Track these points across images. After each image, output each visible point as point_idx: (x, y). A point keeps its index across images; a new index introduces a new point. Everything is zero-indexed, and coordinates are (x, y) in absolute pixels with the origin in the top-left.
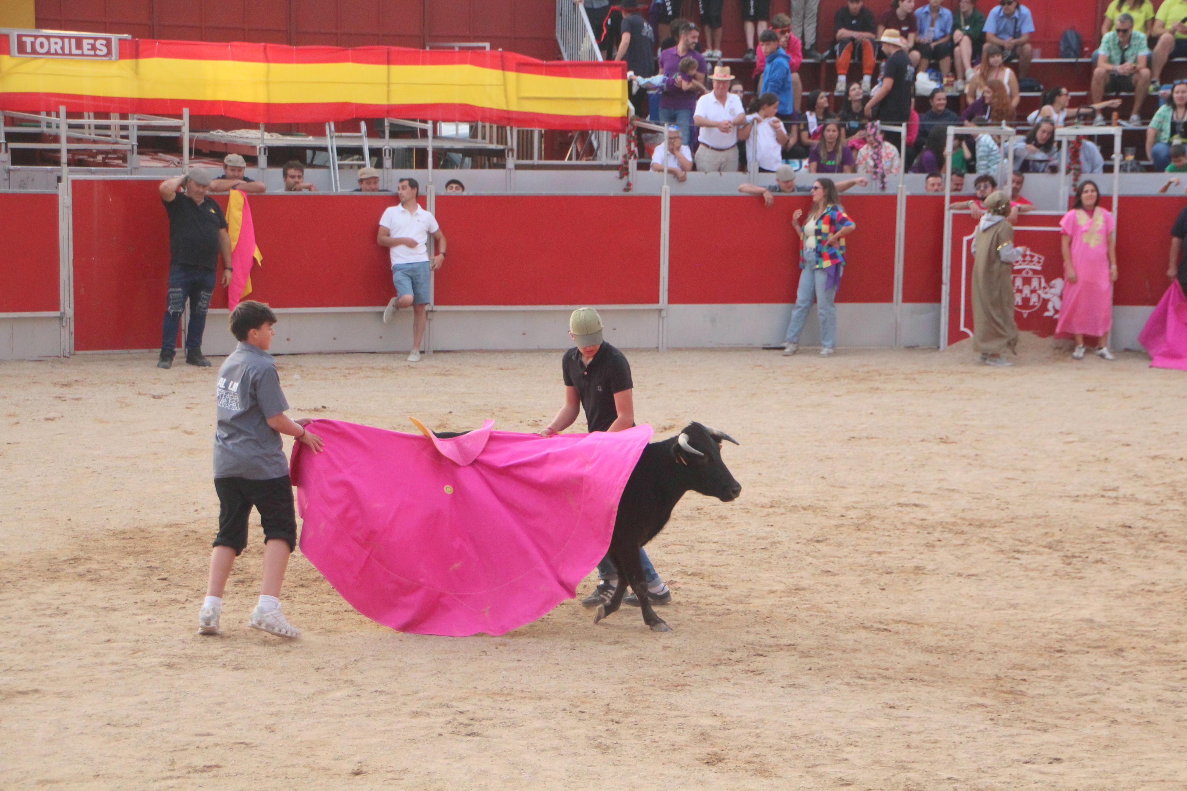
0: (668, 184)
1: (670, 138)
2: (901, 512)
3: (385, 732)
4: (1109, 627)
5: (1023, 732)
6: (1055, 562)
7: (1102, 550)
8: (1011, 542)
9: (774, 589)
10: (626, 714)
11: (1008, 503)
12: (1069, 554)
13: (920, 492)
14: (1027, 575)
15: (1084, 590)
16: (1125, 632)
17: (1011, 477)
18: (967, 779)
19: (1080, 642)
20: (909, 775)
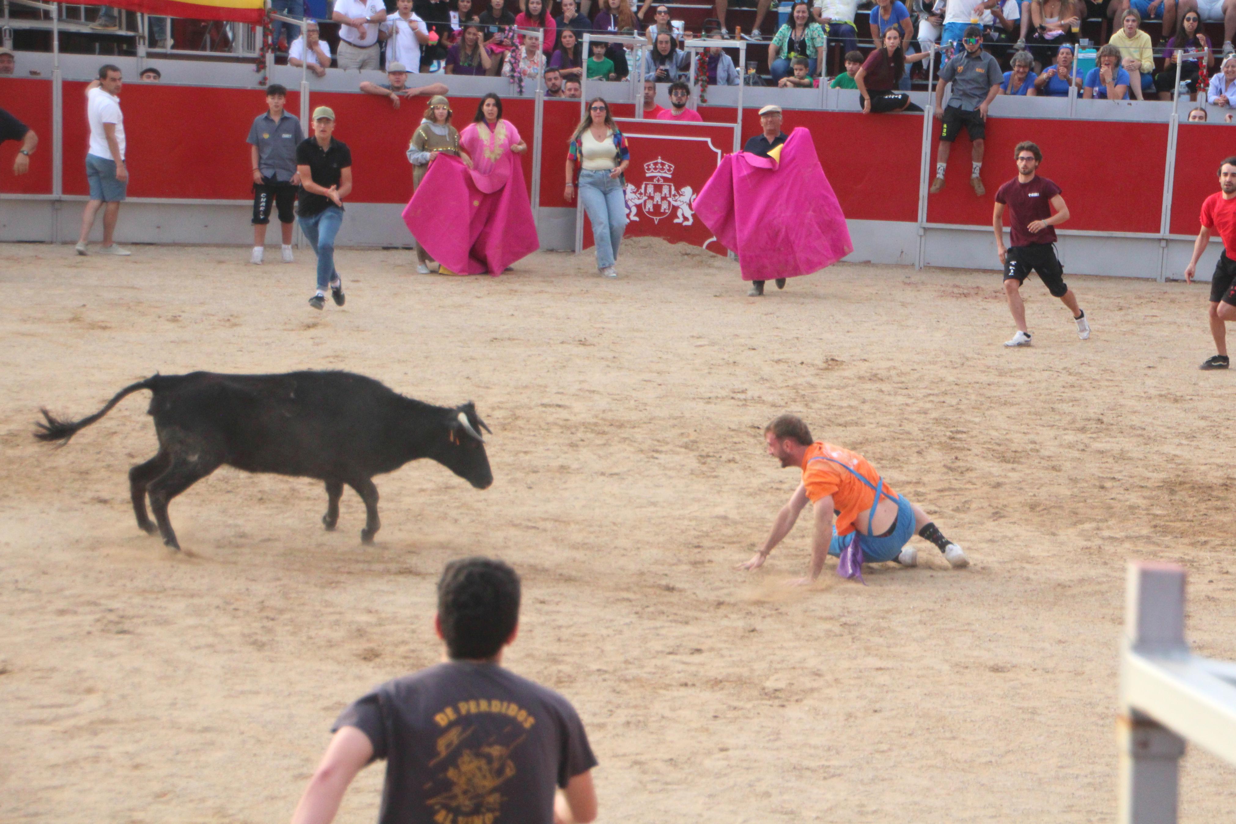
0: (307, 79)
1: (309, 31)
2: (544, 412)
3: (31, 630)
4: (742, 523)
5: (667, 624)
6: (691, 461)
7: (734, 450)
8: (649, 442)
9: (425, 487)
10: (281, 611)
11: (645, 404)
12: (704, 454)
13: (562, 393)
14: (666, 474)
15: (718, 488)
16: (757, 528)
17: (647, 379)
18: (615, 671)
19: (716, 538)
20: (561, 667)
